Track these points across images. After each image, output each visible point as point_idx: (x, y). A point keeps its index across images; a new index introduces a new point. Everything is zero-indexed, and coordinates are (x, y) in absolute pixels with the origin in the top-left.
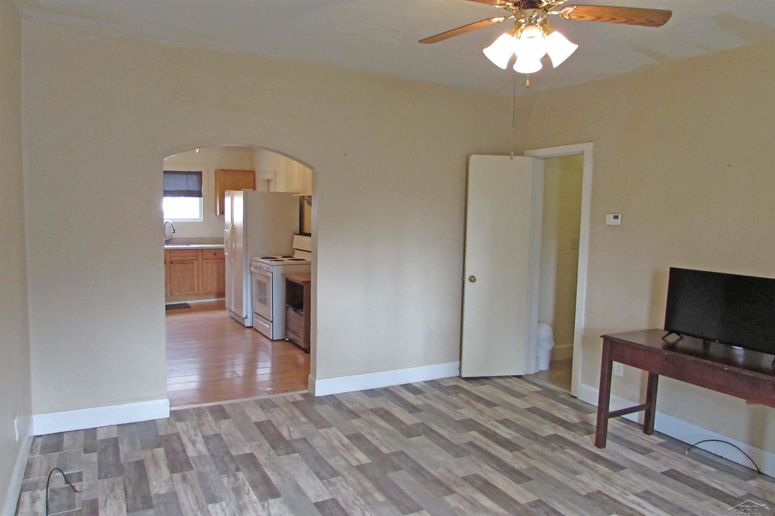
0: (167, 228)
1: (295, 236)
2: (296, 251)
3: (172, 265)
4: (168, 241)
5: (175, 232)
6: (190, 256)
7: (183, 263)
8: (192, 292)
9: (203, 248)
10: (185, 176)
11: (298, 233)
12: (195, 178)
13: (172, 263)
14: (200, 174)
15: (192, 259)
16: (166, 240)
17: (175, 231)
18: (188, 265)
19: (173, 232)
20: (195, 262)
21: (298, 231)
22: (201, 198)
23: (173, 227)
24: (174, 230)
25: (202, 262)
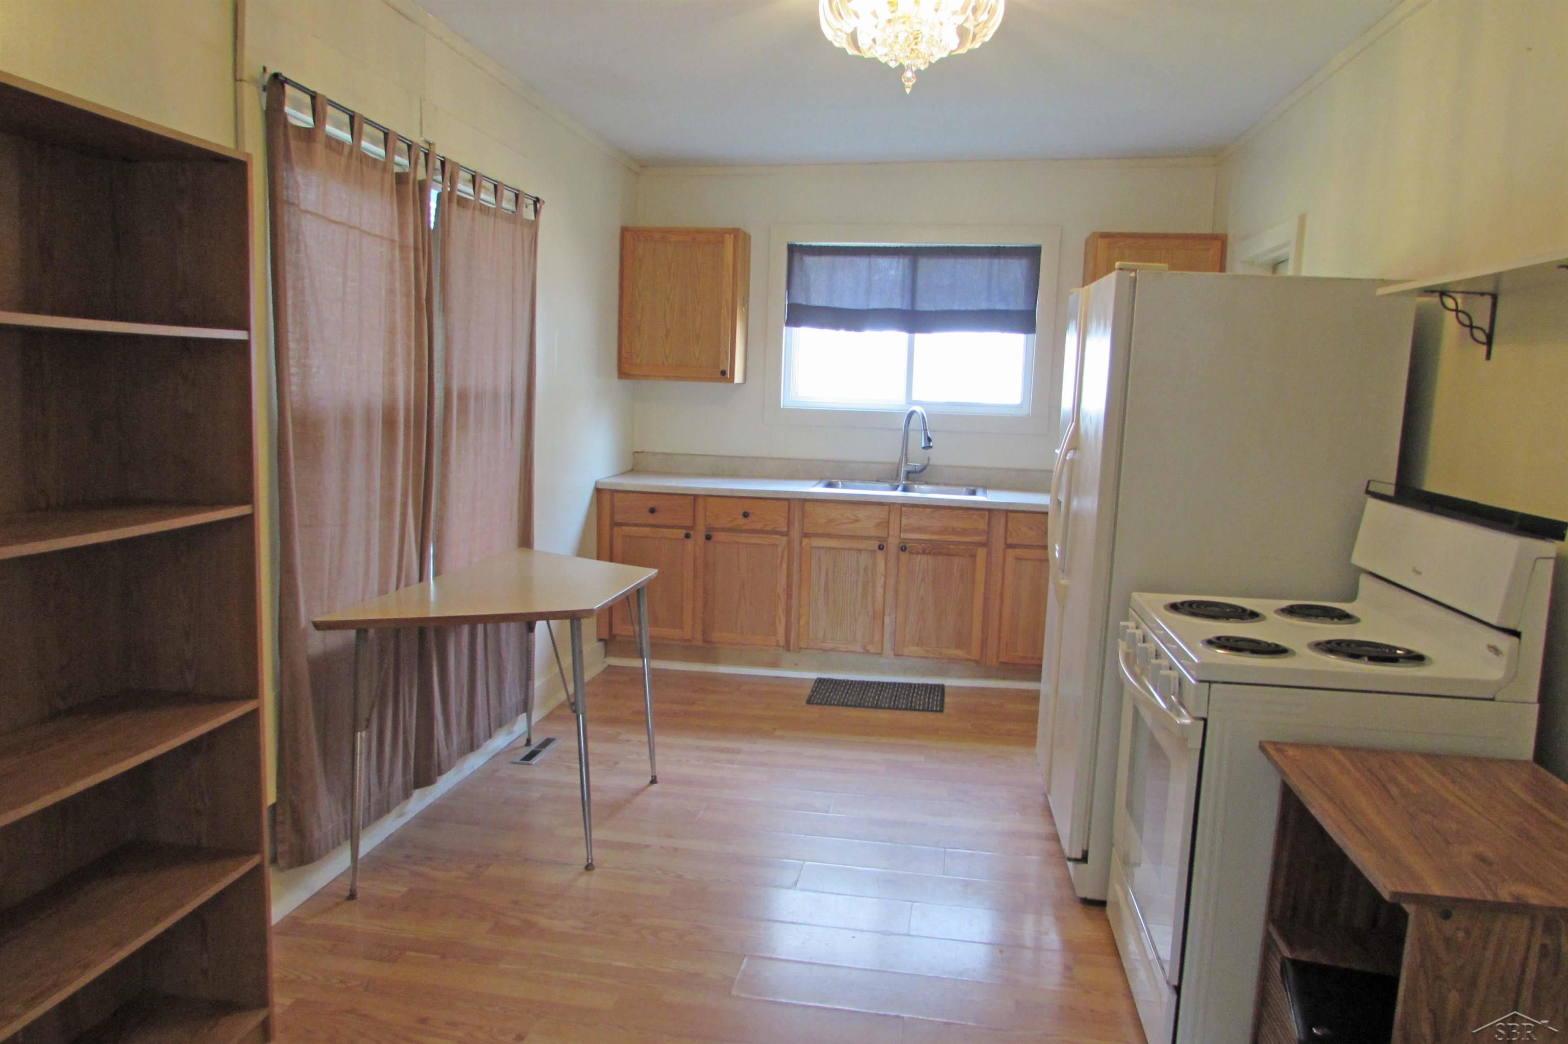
0: (913, 430)
1: (1372, 502)
2: (1364, 581)
3: (904, 556)
4: (915, 472)
5: (930, 447)
6: (964, 532)
7: (940, 554)
8: (960, 653)
9: (1010, 508)
10: (986, 261)
11: (1390, 491)
12: (1017, 268)
13: (903, 549)
14: (1033, 254)
15: (972, 543)
16: (909, 469)
17: (931, 444)
18: (956, 560)
19: (923, 445)
20: (981, 553)
21: (1388, 482)
22: (1031, 336)
23: (925, 430)
24: (929, 440)
25: (1005, 553)
